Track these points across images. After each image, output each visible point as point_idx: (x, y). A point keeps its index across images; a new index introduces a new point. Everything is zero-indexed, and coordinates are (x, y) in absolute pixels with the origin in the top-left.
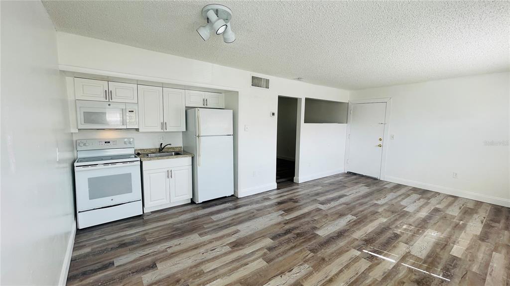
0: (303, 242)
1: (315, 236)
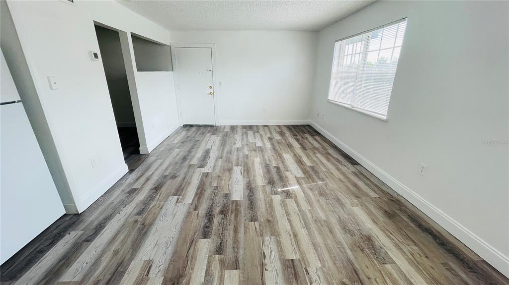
0: (236, 216)
1: (236, 203)
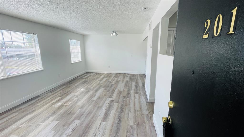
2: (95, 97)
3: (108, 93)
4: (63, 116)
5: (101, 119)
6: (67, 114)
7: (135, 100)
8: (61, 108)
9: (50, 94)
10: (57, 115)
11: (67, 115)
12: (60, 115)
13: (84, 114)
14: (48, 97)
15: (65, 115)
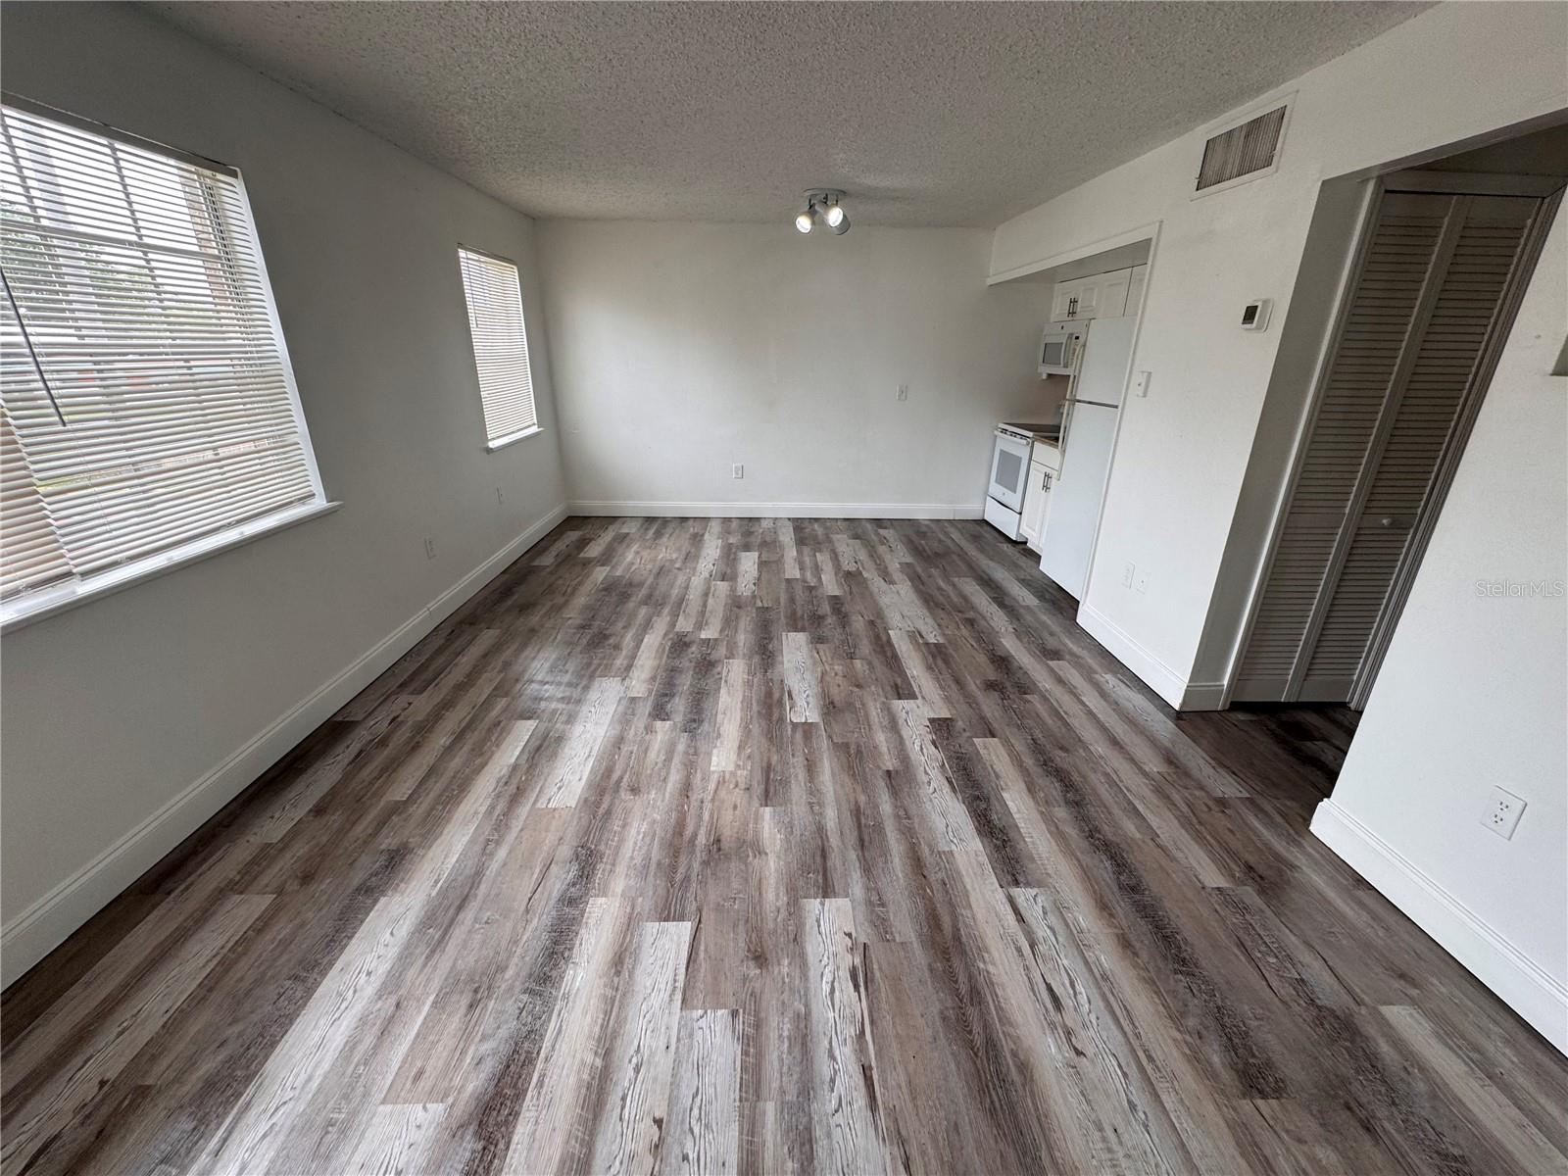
2: (800, 701)
3: (858, 663)
4: (687, 879)
5: (981, 865)
6: (700, 855)
7: (1083, 703)
8: (609, 813)
9: (422, 705)
10: (621, 868)
11: (706, 863)
12: (646, 867)
13: (834, 841)
14: (424, 730)
15: (696, 866)
